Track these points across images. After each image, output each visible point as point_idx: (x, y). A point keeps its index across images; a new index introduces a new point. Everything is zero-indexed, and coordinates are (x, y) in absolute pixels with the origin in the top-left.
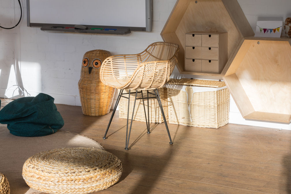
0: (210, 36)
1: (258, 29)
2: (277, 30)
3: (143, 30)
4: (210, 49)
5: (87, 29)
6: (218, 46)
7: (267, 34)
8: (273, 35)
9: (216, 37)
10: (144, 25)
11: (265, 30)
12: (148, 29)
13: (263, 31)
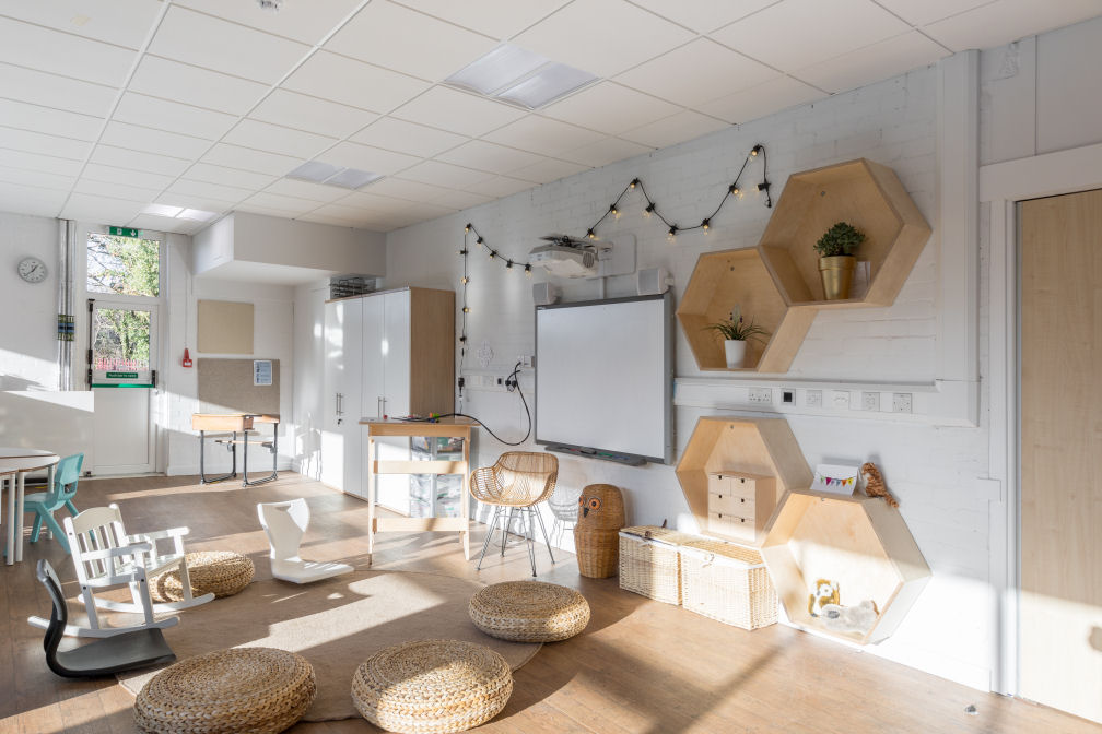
0: (743, 481)
1: (817, 478)
2: (847, 483)
3: (660, 461)
4: (743, 501)
5: (595, 453)
6: (754, 497)
7: (832, 488)
8: (840, 489)
9: (751, 484)
10: (662, 456)
11: (828, 480)
12: (668, 460)
13: (825, 482)
